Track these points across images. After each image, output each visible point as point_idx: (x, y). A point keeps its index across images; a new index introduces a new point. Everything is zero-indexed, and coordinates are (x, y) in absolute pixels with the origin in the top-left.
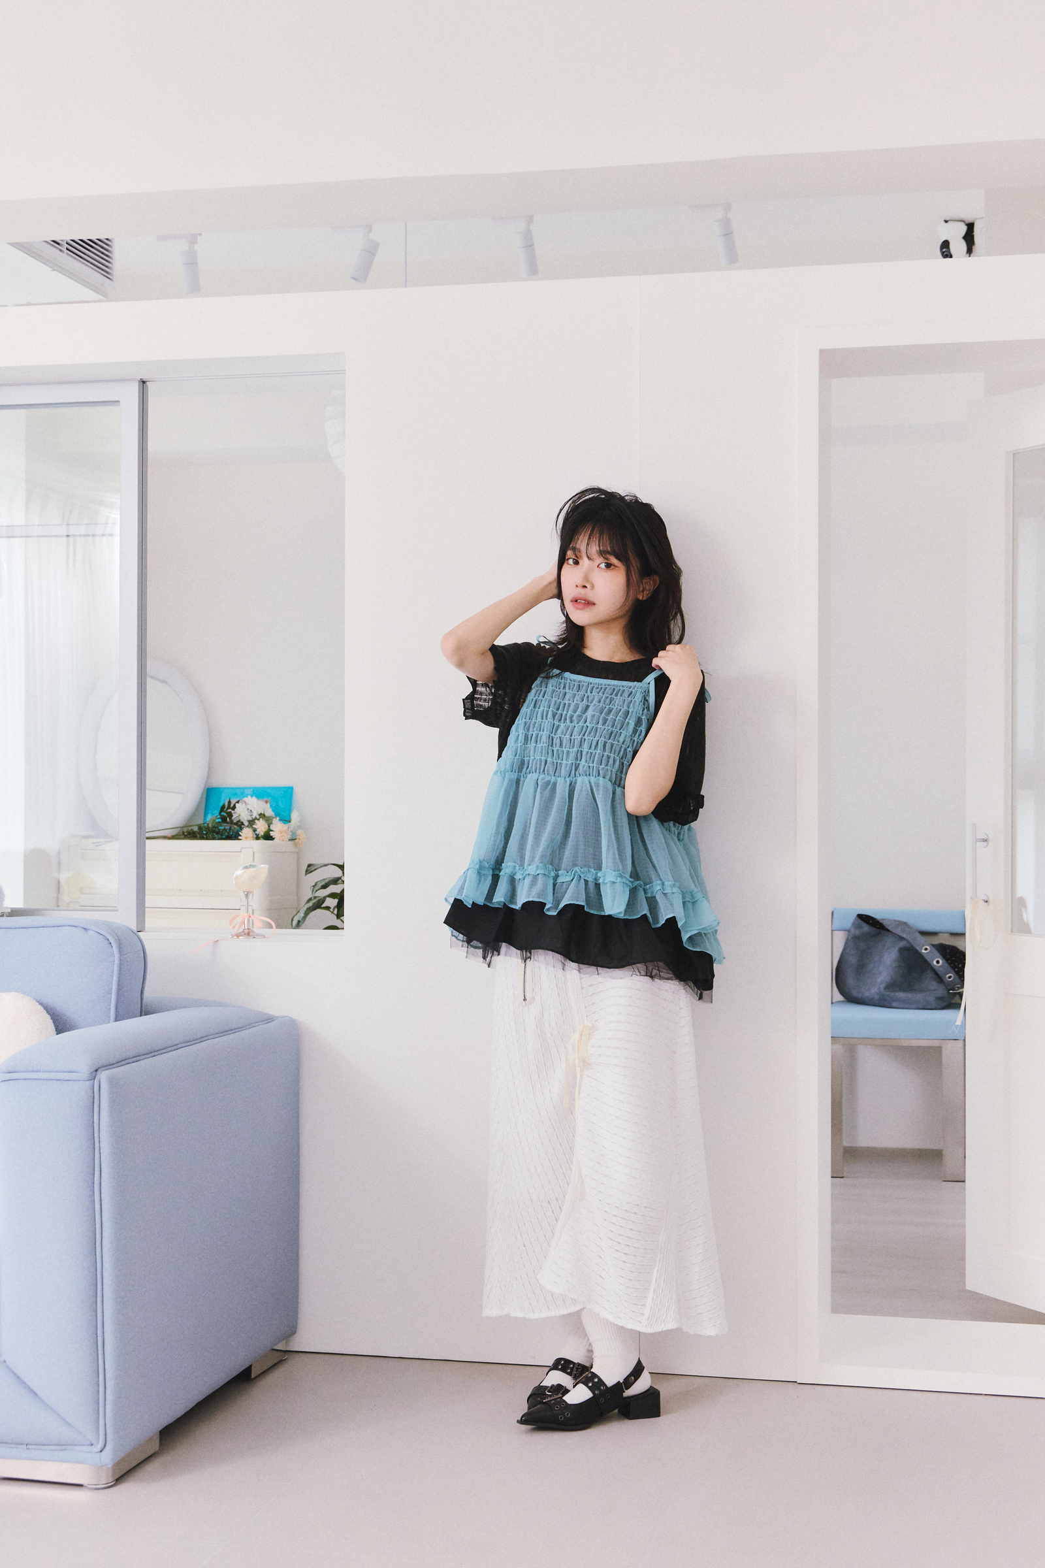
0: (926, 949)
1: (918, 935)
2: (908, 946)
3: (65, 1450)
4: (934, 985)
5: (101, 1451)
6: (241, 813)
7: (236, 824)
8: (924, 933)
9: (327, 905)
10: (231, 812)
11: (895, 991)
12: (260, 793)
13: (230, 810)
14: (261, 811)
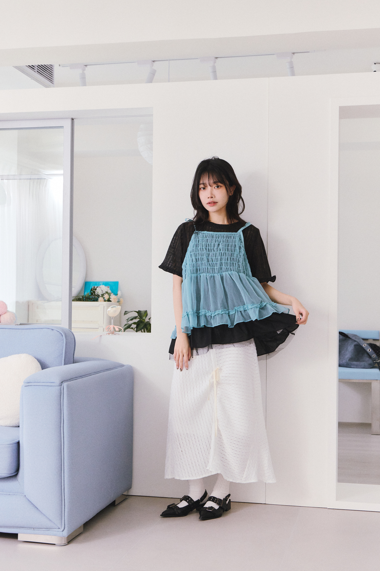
0: (365, 345)
1: (362, 340)
2: (358, 344)
3: (49, 530)
4: (367, 359)
5: (63, 531)
6: (99, 291)
7: (97, 296)
8: (364, 339)
9: (132, 327)
10: (94, 291)
11: (353, 361)
12: (106, 284)
13: (94, 290)
14: (106, 291)
